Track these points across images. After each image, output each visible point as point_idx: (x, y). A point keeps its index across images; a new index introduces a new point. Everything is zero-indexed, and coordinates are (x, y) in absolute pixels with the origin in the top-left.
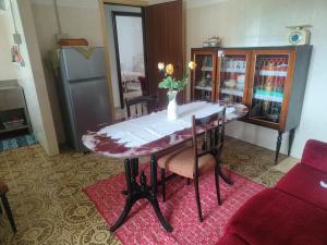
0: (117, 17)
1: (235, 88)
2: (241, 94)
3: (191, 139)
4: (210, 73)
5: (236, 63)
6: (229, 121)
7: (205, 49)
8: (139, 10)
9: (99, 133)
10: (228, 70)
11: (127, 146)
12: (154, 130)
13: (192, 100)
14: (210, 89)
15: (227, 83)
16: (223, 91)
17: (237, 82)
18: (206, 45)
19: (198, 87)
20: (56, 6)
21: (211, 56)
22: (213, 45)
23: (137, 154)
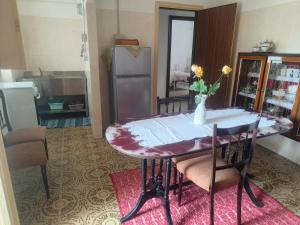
0: (174, 22)
1: (283, 98)
2: (289, 106)
3: (211, 148)
4: (256, 79)
5: (289, 71)
6: (262, 136)
7: (254, 54)
8: (193, 14)
9: (123, 127)
10: (278, 78)
11: (140, 144)
12: (174, 132)
13: (232, 106)
14: (253, 96)
15: (275, 93)
16: (269, 101)
17: (287, 92)
18: (256, 50)
19: (241, 93)
20: (118, 11)
21: (259, 61)
22: (264, 49)
23: (147, 154)
